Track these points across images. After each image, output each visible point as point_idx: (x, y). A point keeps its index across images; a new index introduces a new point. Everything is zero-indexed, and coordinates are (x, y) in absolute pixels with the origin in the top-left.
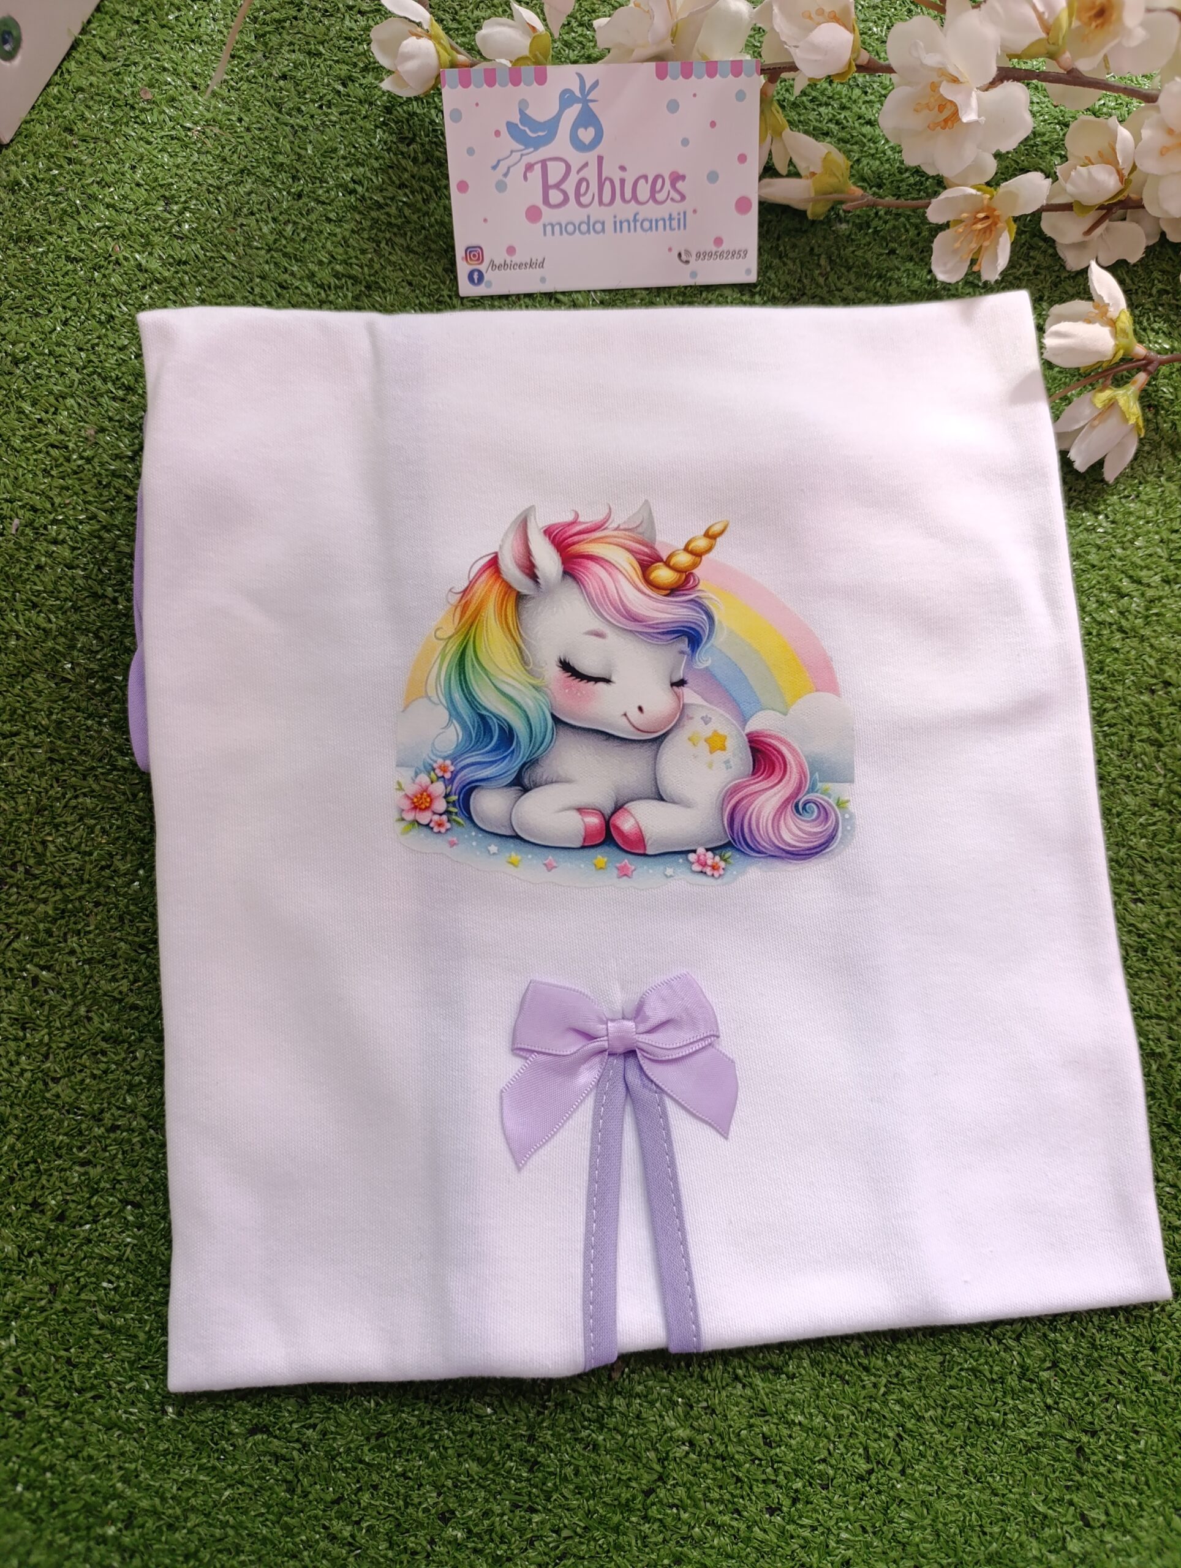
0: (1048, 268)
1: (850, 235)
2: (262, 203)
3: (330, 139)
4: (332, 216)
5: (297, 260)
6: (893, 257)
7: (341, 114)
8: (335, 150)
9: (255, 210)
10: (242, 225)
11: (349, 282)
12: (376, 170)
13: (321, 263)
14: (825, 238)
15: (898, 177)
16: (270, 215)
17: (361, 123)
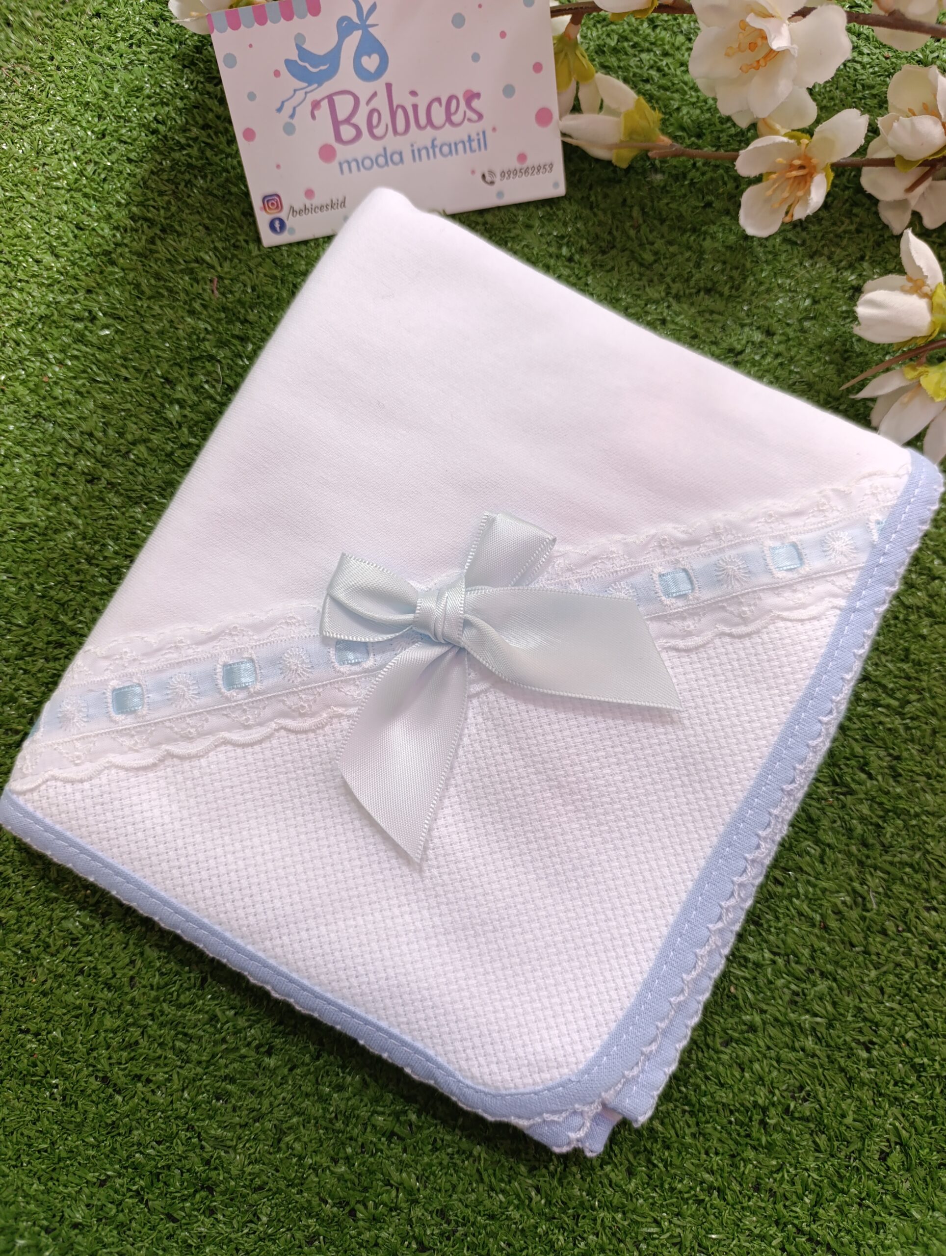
0: (871, 226)
1: (665, 187)
2: (65, 142)
3: (137, 79)
4: (133, 156)
5: (96, 201)
6: (709, 210)
7: (150, 53)
8: (140, 89)
9: (58, 148)
10: (44, 164)
11: (145, 226)
12: (180, 110)
13: (119, 204)
14: (639, 189)
15: (719, 127)
16: (72, 154)
17: (169, 63)
